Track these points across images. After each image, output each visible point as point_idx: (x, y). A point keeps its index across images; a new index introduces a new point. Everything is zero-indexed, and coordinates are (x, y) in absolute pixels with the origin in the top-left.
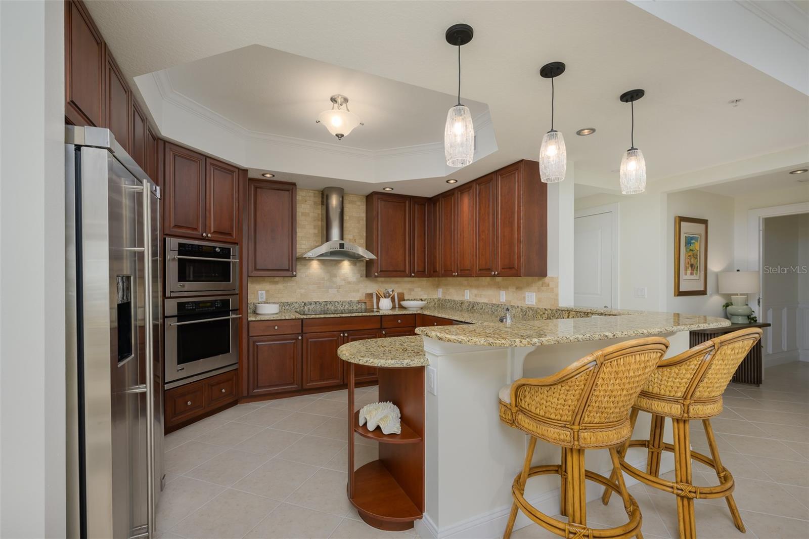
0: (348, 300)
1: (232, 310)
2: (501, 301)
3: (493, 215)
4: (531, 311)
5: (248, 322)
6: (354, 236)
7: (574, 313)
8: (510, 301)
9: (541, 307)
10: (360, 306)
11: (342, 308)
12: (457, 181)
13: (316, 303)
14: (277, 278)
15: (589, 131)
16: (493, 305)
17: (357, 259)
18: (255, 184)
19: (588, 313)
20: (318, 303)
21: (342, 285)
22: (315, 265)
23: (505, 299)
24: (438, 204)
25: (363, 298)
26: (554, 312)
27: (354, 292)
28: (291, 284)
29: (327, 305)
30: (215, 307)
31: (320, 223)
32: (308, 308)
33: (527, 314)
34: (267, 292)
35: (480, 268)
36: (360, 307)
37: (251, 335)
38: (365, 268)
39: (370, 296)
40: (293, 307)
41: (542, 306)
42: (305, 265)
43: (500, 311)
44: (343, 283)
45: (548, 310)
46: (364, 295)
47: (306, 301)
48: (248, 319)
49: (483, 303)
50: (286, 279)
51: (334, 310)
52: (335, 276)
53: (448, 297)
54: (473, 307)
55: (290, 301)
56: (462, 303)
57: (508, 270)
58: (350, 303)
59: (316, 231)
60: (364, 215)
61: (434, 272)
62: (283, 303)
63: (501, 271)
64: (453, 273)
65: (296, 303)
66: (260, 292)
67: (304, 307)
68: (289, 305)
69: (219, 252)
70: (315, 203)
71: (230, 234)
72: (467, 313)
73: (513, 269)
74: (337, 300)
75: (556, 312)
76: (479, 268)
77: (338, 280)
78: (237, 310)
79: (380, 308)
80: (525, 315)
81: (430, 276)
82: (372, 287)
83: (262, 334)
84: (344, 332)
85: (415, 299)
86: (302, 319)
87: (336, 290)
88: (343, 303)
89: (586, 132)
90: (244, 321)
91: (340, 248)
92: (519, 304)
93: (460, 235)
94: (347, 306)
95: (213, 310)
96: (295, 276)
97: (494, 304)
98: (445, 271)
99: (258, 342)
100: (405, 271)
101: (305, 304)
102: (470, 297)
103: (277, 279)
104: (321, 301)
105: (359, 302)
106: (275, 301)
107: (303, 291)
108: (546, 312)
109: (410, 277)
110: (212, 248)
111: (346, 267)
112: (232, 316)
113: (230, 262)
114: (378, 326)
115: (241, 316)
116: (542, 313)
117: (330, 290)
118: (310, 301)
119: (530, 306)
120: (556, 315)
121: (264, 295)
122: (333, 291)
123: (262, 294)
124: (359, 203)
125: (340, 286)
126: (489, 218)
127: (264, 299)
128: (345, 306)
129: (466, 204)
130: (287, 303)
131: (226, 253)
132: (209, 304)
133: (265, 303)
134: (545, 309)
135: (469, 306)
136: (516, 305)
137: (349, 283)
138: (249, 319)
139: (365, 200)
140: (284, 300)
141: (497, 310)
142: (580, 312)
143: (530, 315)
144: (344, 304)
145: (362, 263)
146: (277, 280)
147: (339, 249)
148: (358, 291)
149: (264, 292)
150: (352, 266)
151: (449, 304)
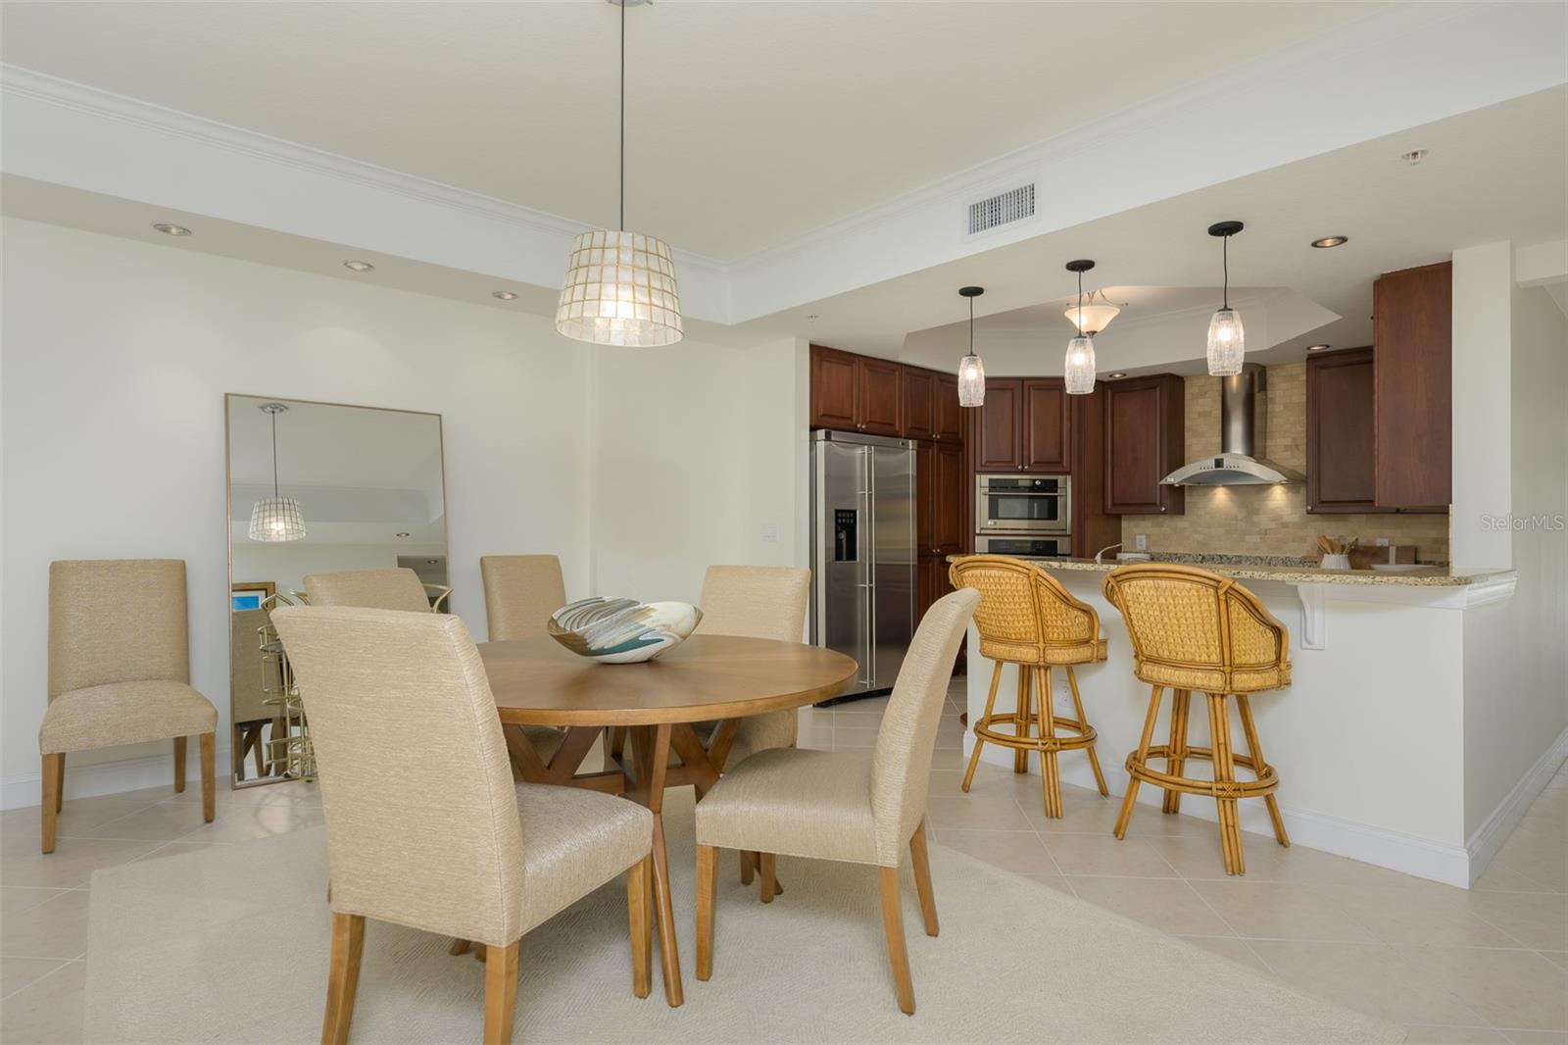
0: (1284, 555)
6: (1294, 439)
20: (1225, 558)
21: (1270, 529)
22: (1221, 494)
27: (1296, 541)
28: (1182, 523)
29: (1240, 563)
34: (1148, 537)
42: (1204, 495)
44: (1273, 525)
47: (1205, 553)
50: (1175, 518)
52: (1257, 512)
55: (1181, 551)
58: (1288, 561)
62: (1170, 554)
65: (1189, 555)
66: (1138, 537)
67: (1203, 562)
68: (1180, 558)
74: (1261, 556)
77: (1263, 521)
87: (1259, 537)
88: (1272, 560)
101: (1204, 558)
103: (1162, 518)
104: (1230, 554)
105: (1304, 561)
107: (1201, 537)
111: (1278, 496)
113: (1056, 497)
117: (1247, 536)
118: (1212, 553)
121: (1144, 542)
122: (1253, 539)
123: (1141, 540)
125: (1266, 530)
127: (1144, 548)
130: (1176, 554)
137: (1285, 525)
140: (1172, 551)
146: (1162, 520)
148: (1304, 540)
149: (1144, 537)
150: (1290, 494)
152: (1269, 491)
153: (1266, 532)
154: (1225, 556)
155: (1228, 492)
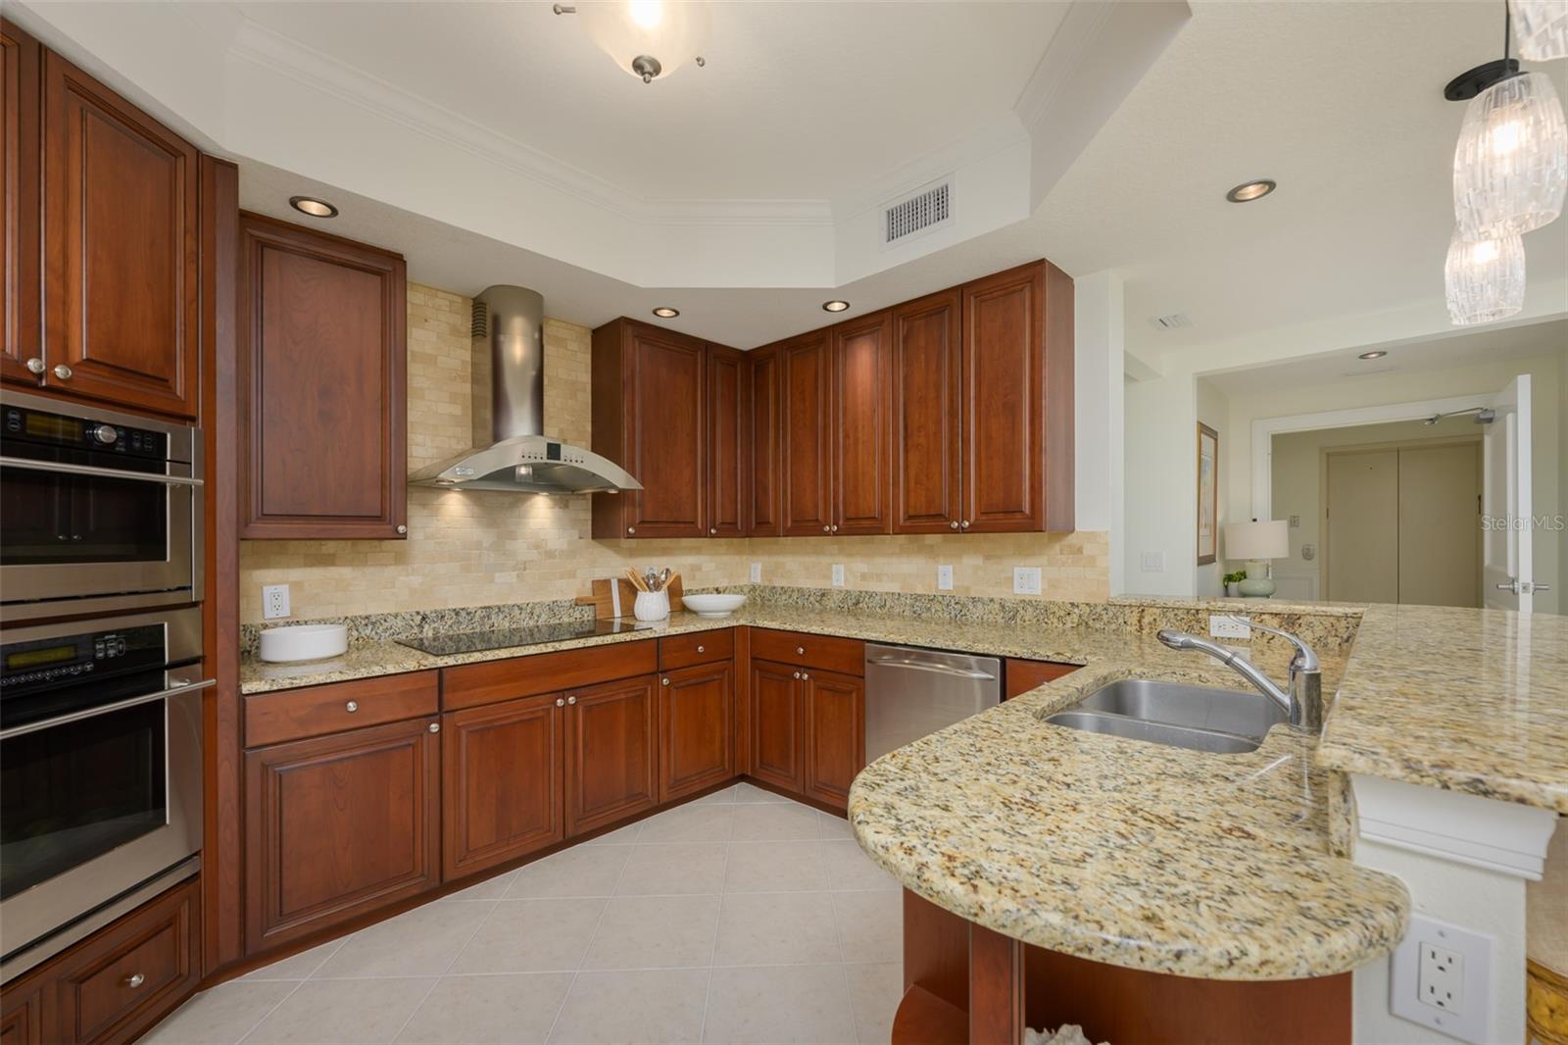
0: (547, 600)
1: (172, 666)
2: (940, 587)
3: (952, 387)
4: (1030, 609)
5: (242, 699)
6: (561, 431)
7: (1158, 611)
8: (968, 589)
9: (1059, 599)
10: (577, 615)
11: (532, 623)
12: (848, 305)
13: (457, 614)
14: (331, 544)
15: (1262, 188)
16: (917, 598)
17: (573, 491)
18: (257, 233)
19: (1197, 611)
20: (463, 614)
21: (531, 561)
22: (454, 504)
23: (952, 584)
24: (771, 367)
25: (587, 592)
26: (1099, 610)
27: (562, 578)
29: (489, 618)
30: (94, 659)
31: (467, 388)
32: (434, 628)
33: (1019, 616)
34: (296, 587)
35: (912, 512)
36: (579, 616)
37: (249, 743)
38: (589, 516)
39: (603, 585)
40: (385, 631)
41: (1063, 596)
42: (426, 506)
43: (936, 611)
44: (534, 555)
45: (1082, 607)
46: (589, 585)
47: (426, 609)
48: (239, 686)
49: (887, 593)
50: (364, 546)
51: (512, 632)
52: (512, 536)
53: (779, 583)
54: (857, 603)
55: (373, 610)
56: (823, 595)
57: (1001, 516)
58: (553, 608)
59: (457, 410)
60: (586, 378)
61: (758, 523)
62: (353, 621)
63: (976, 519)
64: (824, 526)
65: (396, 616)
66: (271, 591)
67: (421, 626)
68: (373, 624)
69: (113, 445)
70: (455, 331)
71: (163, 382)
72: (838, 617)
73: (1018, 515)
74: (519, 602)
75: (1105, 609)
76: (906, 512)
77: (521, 548)
78: (195, 661)
79: (637, 616)
80: (1014, 617)
81: (749, 534)
82: (613, 564)
83: (301, 734)
84: (563, 693)
85: (703, 590)
86: (440, 669)
87: (515, 573)
88: (533, 608)
89: (1252, 191)
90: (226, 702)
91: (548, 458)
92: (996, 593)
93: (846, 437)
94: (544, 617)
95: (84, 673)
96: (404, 537)
97: (919, 596)
98: (793, 521)
99: (281, 764)
100: (694, 523)
101: (423, 619)
102: (846, 580)
103: (330, 547)
104: (471, 606)
105: (578, 603)
106: (326, 616)
107: (416, 580)
108: (1076, 610)
109: (706, 537)
110: (77, 427)
111: (541, 509)
112: (175, 686)
113: (162, 487)
114: (650, 667)
115: (212, 682)
116: (1062, 613)
117: (497, 575)
118: (438, 608)
119: (1027, 599)
120: (1105, 617)
121: (286, 600)
122: (506, 577)
123: (277, 596)
124: (573, 346)
125: (525, 563)
126: (938, 397)
127: (286, 612)
128: (539, 617)
129: (864, 363)
130: (367, 617)
131: (147, 451)
132: (62, 654)
133: (288, 624)
134: (1072, 604)
135: (844, 600)
136: (986, 597)
137: (550, 554)
138: (246, 688)
139: (588, 340)
140: (357, 610)
141: (929, 609)
142: (1174, 609)
143: (1027, 618)
144: (537, 612)
145: (584, 502)
146: (332, 551)
147: (545, 460)
148: (572, 575)
149: (284, 588)
150: (557, 510)
151: (784, 597)
152: (529, 503)
153: (525, 566)
154: (463, 609)
155: (467, 501)
